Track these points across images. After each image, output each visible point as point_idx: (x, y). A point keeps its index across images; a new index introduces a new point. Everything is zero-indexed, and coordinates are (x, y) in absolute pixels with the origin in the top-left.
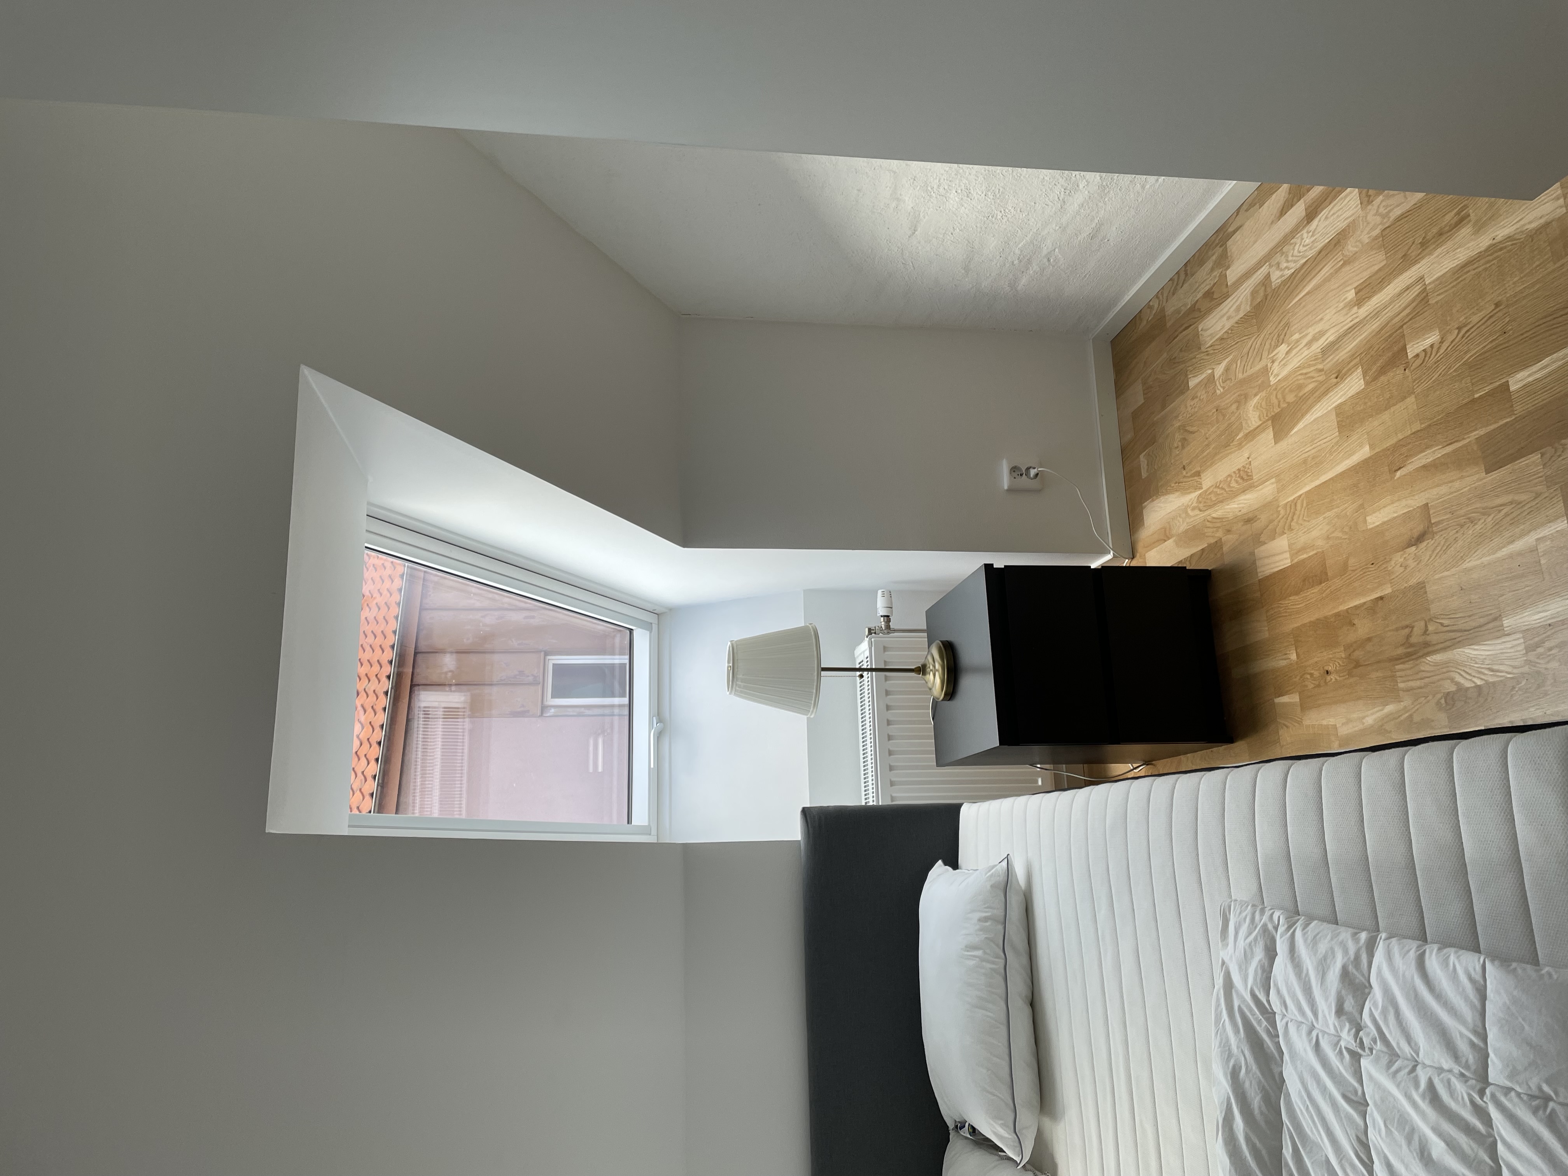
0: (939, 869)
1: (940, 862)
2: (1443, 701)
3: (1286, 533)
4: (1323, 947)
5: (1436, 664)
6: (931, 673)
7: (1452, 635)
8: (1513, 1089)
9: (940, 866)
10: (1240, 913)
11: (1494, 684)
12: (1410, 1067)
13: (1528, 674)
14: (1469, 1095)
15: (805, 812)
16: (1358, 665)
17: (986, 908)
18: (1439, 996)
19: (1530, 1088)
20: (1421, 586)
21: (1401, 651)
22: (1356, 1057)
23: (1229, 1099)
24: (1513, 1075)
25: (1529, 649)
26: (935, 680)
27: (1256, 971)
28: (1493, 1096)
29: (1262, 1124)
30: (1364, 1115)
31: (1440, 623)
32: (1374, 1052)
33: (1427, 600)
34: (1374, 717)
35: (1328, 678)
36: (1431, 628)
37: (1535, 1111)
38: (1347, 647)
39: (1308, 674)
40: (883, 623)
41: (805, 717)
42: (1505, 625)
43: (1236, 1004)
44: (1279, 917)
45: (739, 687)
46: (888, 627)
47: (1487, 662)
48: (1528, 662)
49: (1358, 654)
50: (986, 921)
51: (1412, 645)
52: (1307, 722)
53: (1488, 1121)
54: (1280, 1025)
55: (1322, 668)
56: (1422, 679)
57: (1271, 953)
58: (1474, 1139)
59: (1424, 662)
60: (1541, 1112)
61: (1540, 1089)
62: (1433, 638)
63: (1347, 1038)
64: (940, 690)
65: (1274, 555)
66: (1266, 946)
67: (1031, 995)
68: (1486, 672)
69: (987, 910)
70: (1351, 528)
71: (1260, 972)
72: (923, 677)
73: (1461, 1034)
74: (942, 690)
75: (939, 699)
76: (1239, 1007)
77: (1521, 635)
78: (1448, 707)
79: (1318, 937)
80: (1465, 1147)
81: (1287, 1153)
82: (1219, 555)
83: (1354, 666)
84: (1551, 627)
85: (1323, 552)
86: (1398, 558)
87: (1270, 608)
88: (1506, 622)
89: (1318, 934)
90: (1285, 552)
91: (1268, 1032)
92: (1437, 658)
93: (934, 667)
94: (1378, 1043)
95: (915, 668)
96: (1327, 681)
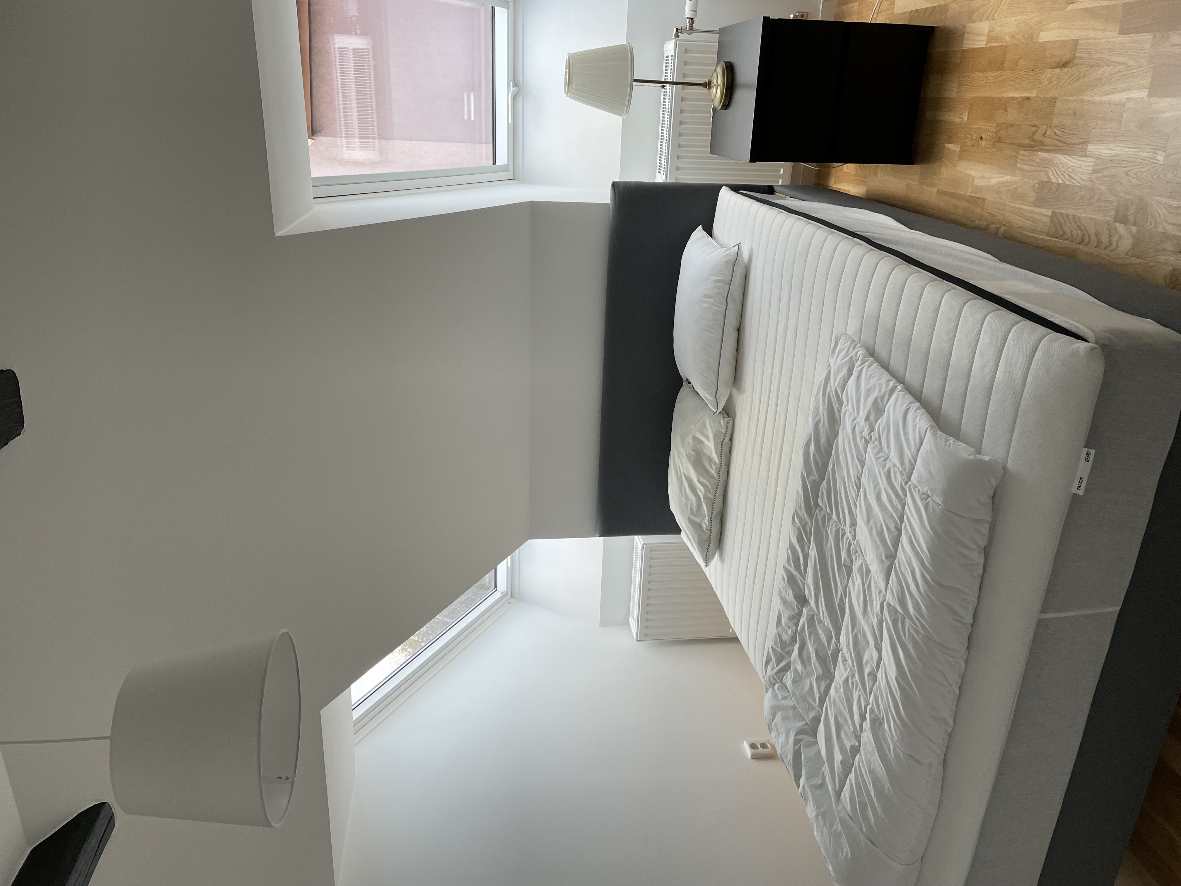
0: (699, 233)
1: (700, 227)
2: (1037, 185)
3: (989, 20)
4: (872, 382)
5: (1042, 159)
6: (715, 87)
7: (1058, 143)
8: (917, 487)
9: (700, 230)
10: (844, 344)
11: (1068, 186)
12: (885, 458)
13: (1088, 187)
14: (901, 482)
15: (615, 185)
16: (1000, 141)
17: (720, 274)
18: (906, 434)
19: (924, 490)
20: (1053, 101)
21: (1026, 141)
22: (867, 442)
23: (811, 434)
24: (919, 482)
25: (1094, 171)
26: (717, 93)
27: (840, 380)
28: (909, 487)
29: (823, 451)
30: (863, 467)
31: (1054, 131)
32: (874, 444)
33: (1054, 112)
34: (997, 180)
35: (980, 142)
36: (1049, 132)
37: (922, 500)
38: (998, 125)
39: (970, 135)
40: (688, 24)
41: (621, 118)
42: (1088, 150)
43: (828, 390)
44: (860, 355)
45: (572, 94)
46: (691, 28)
47: (1070, 170)
48: (1091, 180)
49: (1002, 133)
50: (719, 283)
51: (1034, 140)
52: (959, 168)
53: (905, 496)
54: (843, 410)
55: (979, 134)
56: (1031, 166)
57: (850, 373)
58: (898, 499)
59: (1037, 155)
60: (924, 501)
61: (927, 491)
62: (1047, 141)
63: (865, 433)
64: (719, 102)
65: (979, 35)
66: (849, 368)
67: (739, 325)
68: (1067, 176)
69: (720, 276)
70: (1029, 36)
71: (842, 381)
72: (709, 90)
73: (908, 454)
74: (721, 103)
75: (718, 108)
76: (829, 392)
77: (1094, 160)
78: (1039, 191)
79: (872, 376)
80: (894, 502)
81: (830, 467)
82: (943, 17)
83: (998, 140)
84: (1111, 162)
85: (1007, 46)
86: (1048, 73)
87: (963, 75)
88: (1091, 148)
89: (873, 374)
90: (985, 35)
91: (838, 409)
92: (1044, 155)
93: (717, 82)
94: (877, 441)
95: (704, 83)
96: (979, 144)
